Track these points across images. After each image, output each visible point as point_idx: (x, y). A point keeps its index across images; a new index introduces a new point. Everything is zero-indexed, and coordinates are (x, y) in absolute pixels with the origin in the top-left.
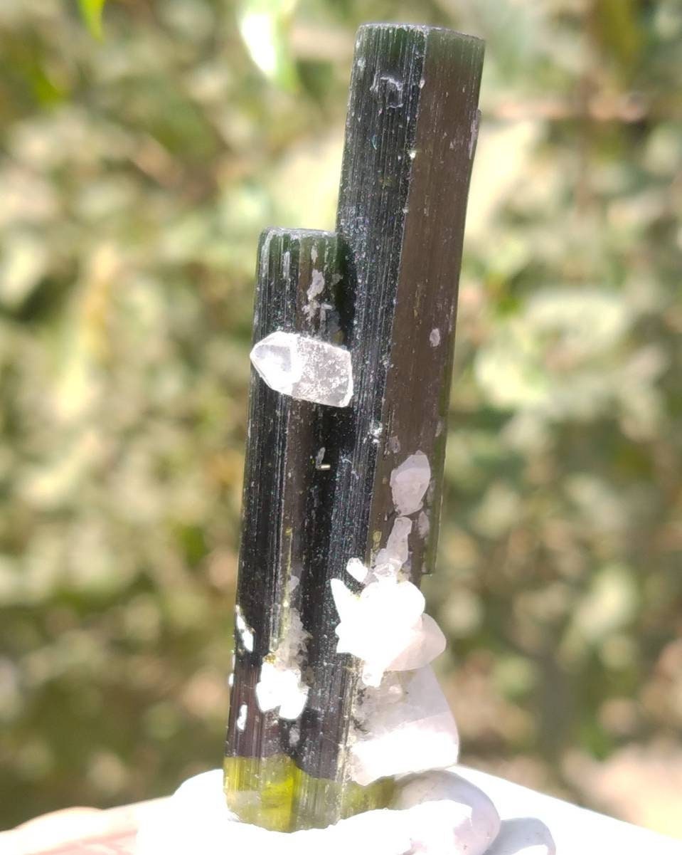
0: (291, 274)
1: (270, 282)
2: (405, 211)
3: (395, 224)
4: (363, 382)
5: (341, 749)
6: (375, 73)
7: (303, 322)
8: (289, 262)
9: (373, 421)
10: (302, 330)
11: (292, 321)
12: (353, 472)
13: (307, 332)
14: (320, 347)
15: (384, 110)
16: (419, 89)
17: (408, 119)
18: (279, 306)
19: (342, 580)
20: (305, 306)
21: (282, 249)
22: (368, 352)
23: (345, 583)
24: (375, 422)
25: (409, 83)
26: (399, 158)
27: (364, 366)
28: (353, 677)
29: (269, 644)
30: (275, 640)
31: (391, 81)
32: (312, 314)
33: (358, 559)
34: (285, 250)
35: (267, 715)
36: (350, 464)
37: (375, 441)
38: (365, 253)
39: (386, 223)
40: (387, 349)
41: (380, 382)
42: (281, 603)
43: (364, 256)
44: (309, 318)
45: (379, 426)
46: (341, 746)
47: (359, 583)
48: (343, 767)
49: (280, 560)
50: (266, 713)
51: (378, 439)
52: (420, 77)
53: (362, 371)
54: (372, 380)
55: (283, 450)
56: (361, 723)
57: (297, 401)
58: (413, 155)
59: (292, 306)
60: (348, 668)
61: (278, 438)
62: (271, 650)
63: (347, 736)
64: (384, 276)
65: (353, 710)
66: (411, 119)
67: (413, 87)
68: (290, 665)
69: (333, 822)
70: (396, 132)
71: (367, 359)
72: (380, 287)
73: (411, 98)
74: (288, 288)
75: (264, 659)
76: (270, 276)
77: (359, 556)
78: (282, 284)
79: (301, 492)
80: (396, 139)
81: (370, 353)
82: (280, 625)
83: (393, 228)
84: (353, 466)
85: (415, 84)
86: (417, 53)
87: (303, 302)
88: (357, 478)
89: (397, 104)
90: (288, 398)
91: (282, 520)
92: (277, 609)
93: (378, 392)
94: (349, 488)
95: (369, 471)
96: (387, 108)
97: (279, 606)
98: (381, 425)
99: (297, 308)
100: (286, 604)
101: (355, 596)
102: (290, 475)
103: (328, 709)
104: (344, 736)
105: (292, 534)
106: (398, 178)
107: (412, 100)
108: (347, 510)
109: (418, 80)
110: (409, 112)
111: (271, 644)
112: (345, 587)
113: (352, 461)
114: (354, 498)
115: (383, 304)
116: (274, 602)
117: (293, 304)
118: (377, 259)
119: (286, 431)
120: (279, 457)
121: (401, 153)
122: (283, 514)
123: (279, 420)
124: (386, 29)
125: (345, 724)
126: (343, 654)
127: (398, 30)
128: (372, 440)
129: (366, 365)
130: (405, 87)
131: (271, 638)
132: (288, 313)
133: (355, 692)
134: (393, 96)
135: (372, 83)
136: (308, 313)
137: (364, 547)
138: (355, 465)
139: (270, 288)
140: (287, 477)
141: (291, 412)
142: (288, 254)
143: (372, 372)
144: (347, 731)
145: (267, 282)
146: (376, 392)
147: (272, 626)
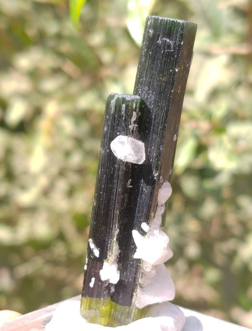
0: (125, 113)
1: (115, 115)
2: (172, 91)
3: (168, 96)
4: (150, 155)
5: (134, 295)
6: (160, 36)
7: (129, 132)
8: (125, 108)
9: (154, 170)
10: (128, 135)
11: (124, 131)
12: (144, 189)
13: (130, 136)
14: (135, 141)
15: (164, 51)
16: (181, 45)
17: (176, 56)
18: (119, 125)
19: (137, 230)
20: (130, 126)
21: (121, 103)
22: (153, 144)
23: (139, 232)
24: (155, 171)
25: (177, 42)
26: (171, 71)
27: (151, 149)
28: (141, 268)
29: (107, 255)
30: (110, 254)
31: (168, 40)
32: (132, 129)
33: (145, 223)
34: (123, 104)
35: (104, 282)
36: (143, 186)
37: (155, 178)
38: (153, 106)
39: (164, 95)
40: (162, 143)
41: (159, 156)
42: (113, 239)
43: (152, 107)
44: (131, 130)
45: (157, 173)
46: (134, 294)
47: (145, 232)
48: (135, 302)
49: (114, 223)
50: (104, 281)
51: (156, 177)
52: (182, 41)
53: (150, 151)
54: (154, 155)
55: (118, 181)
56: (141, 285)
57: (124, 162)
58: (177, 70)
59: (125, 126)
60: (139, 264)
61: (116, 176)
62: (108, 257)
63: (137, 290)
64: (162, 115)
65: (140, 280)
66: (177, 56)
67: (179, 44)
68: (113, 263)
69: (129, 323)
70: (170, 61)
71: (152, 146)
72: (160, 119)
73: (177, 48)
74: (124, 118)
75: (104, 261)
76: (115, 113)
77: (145, 222)
78: (121, 117)
79: (122, 197)
80: (170, 63)
81: (154, 144)
82: (112, 247)
83: (167, 97)
84: (144, 187)
85: (179, 43)
86: (181, 31)
87: (130, 124)
88: (146, 192)
89: (171, 50)
90: (121, 161)
91: (116, 207)
92: (112, 241)
93: (157, 160)
94: (142, 195)
95: (152, 189)
96: (166, 51)
97: (113, 240)
98: (158, 172)
99: (127, 126)
100: (115, 239)
101: (143, 237)
102: (120, 190)
103: (129, 279)
104: (136, 290)
105: (118, 213)
106: (170, 78)
107: (178, 49)
108: (141, 204)
109: (180, 41)
110: (176, 54)
111: (108, 255)
112: (138, 233)
113: (144, 185)
114: (144, 199)
115: (161, 126)
116: (111, 239)
117: (125, 124)
118: (159, 108)
119: (119, 173)
120: (116, 183)
121: (172, 69)
122: (116, 205)
123: (117, 169)
124: (166, 20)
125: (136, 285)
126: (137, 259)
127: (172, 21)
128: (154, 178)
129: (152, 149)
130: (175, 44)
131: (108, 252)
132: (123, 128)
133: (141, 273)
134: (169, 47)
135: (158, 40)
136: (131, 128)
137: (148, 218)
138: (145, 187)
139: (115, 117)
140: (119, 191)
141: (122, 166)
142: (124, 105)
143: (155, 152)
144: (137, 288)
145: (114, 115)
146: (156, 160)
147: (109, 248)
